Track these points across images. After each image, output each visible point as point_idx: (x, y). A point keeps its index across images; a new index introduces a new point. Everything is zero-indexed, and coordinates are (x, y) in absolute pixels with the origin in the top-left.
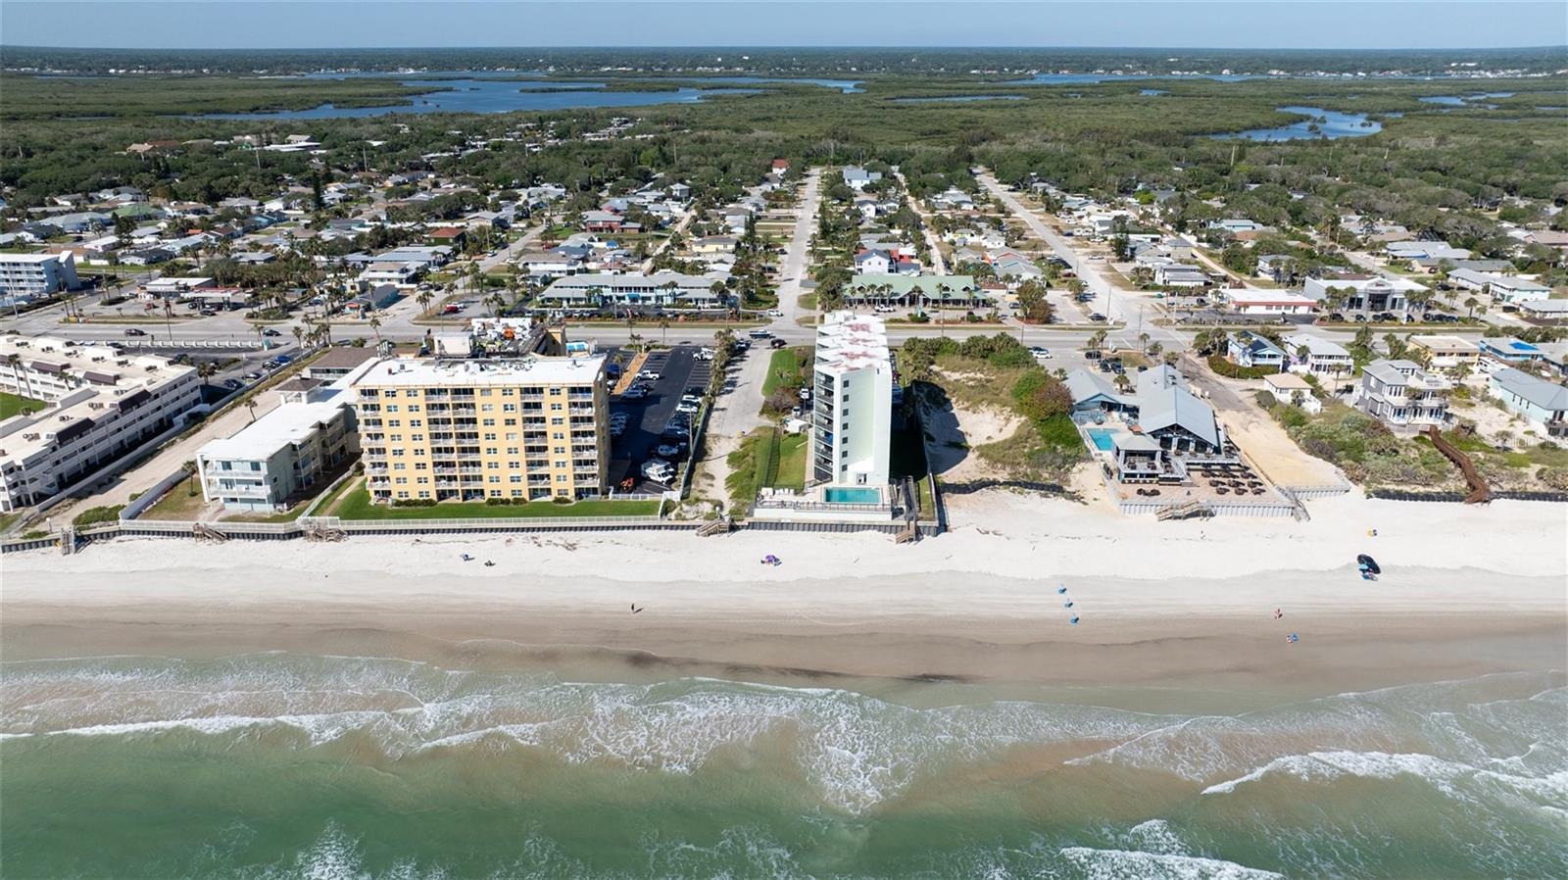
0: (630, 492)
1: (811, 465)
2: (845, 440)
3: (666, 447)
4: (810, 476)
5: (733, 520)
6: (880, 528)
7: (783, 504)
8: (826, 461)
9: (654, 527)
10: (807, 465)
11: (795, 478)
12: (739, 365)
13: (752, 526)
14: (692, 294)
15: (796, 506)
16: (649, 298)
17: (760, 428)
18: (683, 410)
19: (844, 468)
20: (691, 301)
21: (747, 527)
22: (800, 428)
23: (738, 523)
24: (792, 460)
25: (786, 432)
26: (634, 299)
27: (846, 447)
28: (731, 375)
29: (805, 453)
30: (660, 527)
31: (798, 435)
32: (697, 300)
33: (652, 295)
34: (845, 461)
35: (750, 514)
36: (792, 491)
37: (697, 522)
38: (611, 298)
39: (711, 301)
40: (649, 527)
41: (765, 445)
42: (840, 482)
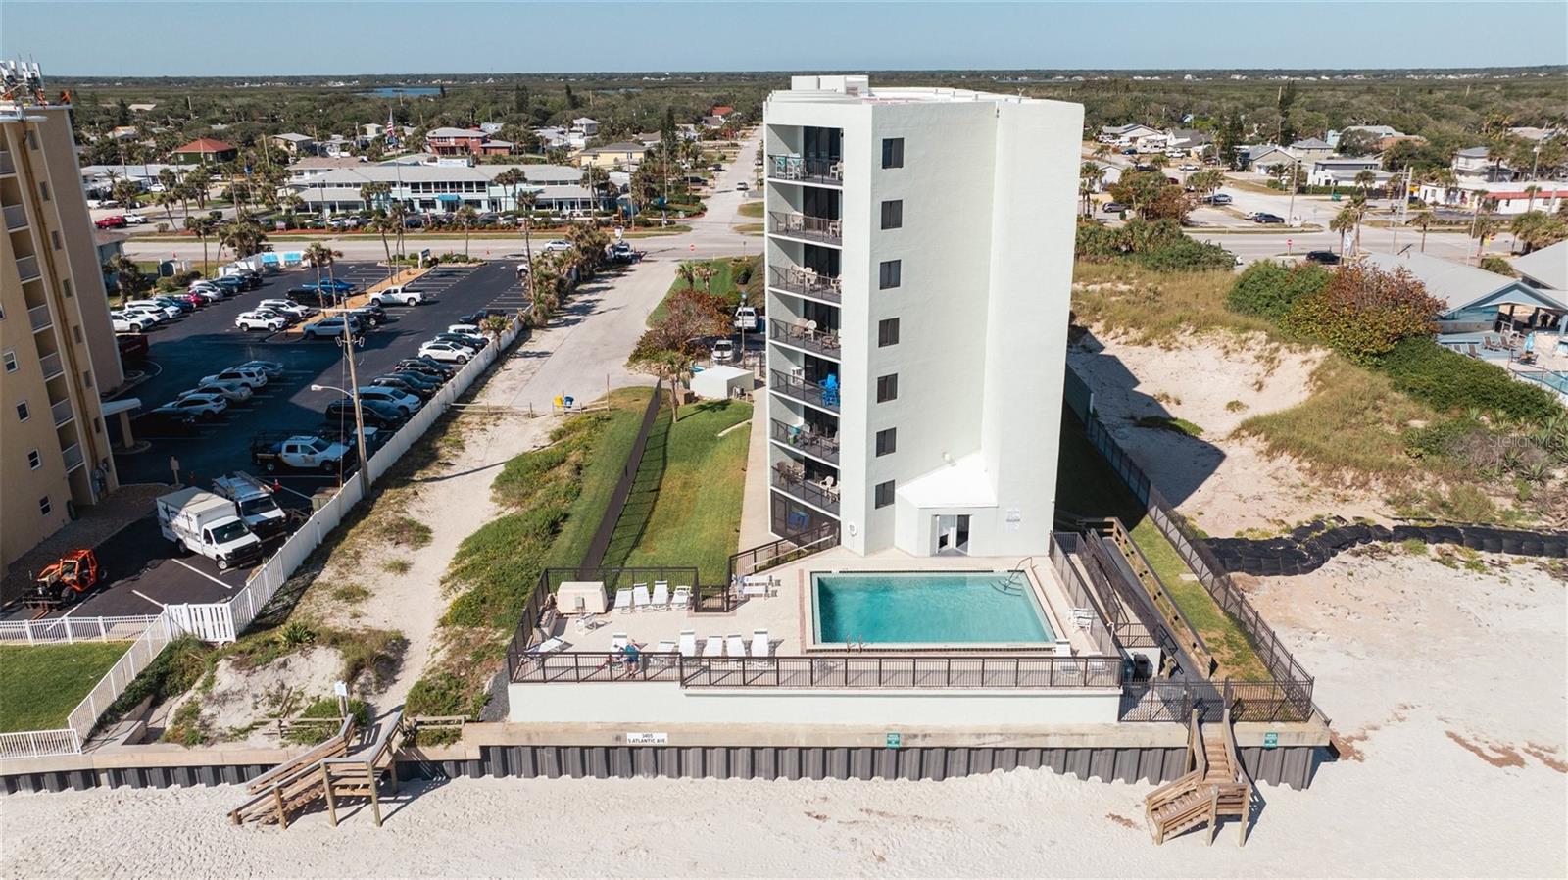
0: (62, 608)
1: (759, 486)
2: (886, 388)
3: (308, 441)
4: (757, 529)
5: (412, 738)
6: (1073, 759)
7: (635, 662)
8: (816, 471)
9: (62, 780)
10: (749, 488)
11: (698, 536)
12: (610, 282)
13: (498, 761)
14: (551, 193)
15: (691, 669)
16: (478, 204)
17: (623, 392)
18: (437, 354)
19: (884, 495)
20: (550, 205)
21: (481, 768)
22: (731, 385)
23: (433, 753)
24: (703, 474)
25: (690, 398)
26: (451, 205)
27: (890, 415)
28: (586, 297)
29: (743, 451)
30: (89, 778)
31: (723, 404)
32: (560, 205)
33: (482, 196)
34: (888, 467)
35: (493, 707)
36: (682, 596)
37: (260, 748)
38: (410, 203)
39: (585, 203)
40: (37, 781)
41: (625, 431)
42: (871, 547)
